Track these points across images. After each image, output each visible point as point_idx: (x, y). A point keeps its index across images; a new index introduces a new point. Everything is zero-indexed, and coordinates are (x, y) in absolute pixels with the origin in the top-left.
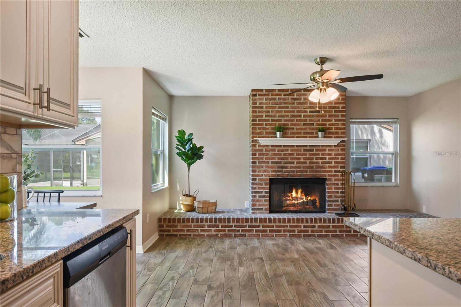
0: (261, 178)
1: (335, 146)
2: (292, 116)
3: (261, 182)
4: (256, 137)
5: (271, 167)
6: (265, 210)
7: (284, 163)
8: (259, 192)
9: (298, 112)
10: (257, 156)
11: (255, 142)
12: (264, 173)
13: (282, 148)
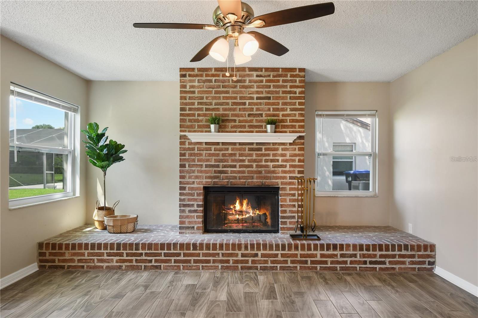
0: (192, 186)
1: (290, 144)
2: (234, 104)
3: (192, 192)
4: (185, 131)
5: (206, 172)
6: (197, 229)
7: (223, 166)
8: (188, 206)
9: (241, 98)
10: (187, 157)
11: (184, 139)
12: (196, 180)
13: (221, 146)
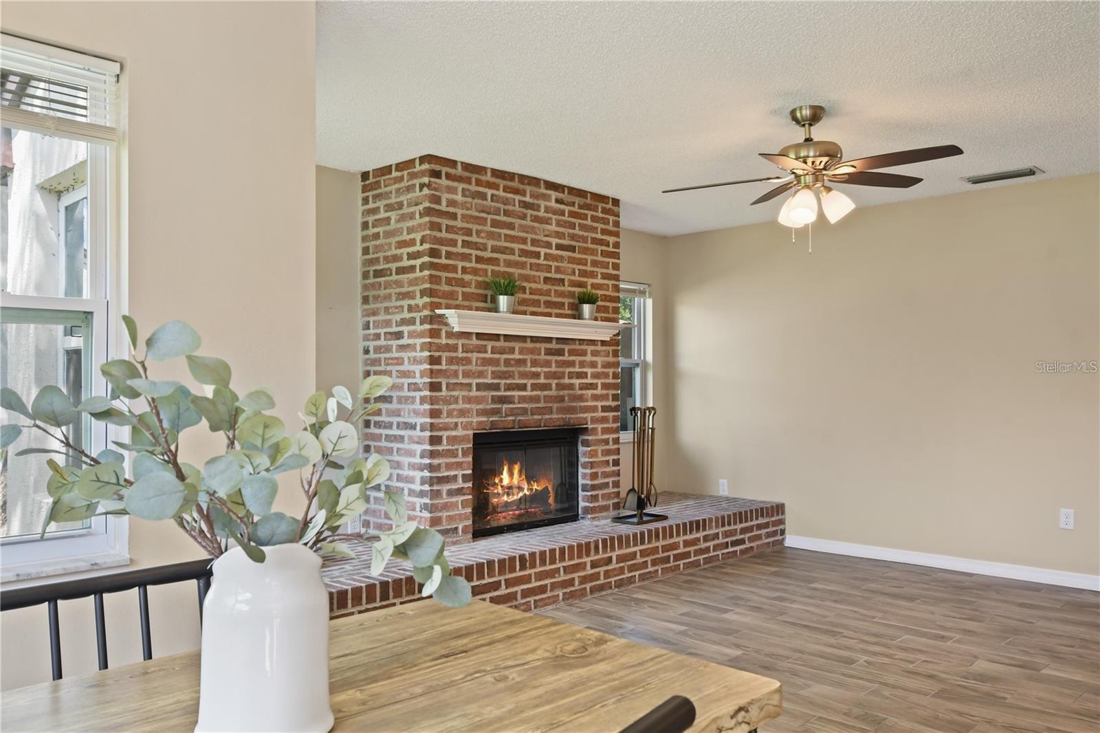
0: (454, 433)
1: (603, 343)
2: (522, 253)
3: (453, 448)
4: (439, 306)
5: (478, 400)
6: (462, 531)
7: (506, 386)
8: (447, 480)
9: (533, 242)
10: (444, 367)
11: (439, 323)
12: (460, 420)
13: (502, 343)
